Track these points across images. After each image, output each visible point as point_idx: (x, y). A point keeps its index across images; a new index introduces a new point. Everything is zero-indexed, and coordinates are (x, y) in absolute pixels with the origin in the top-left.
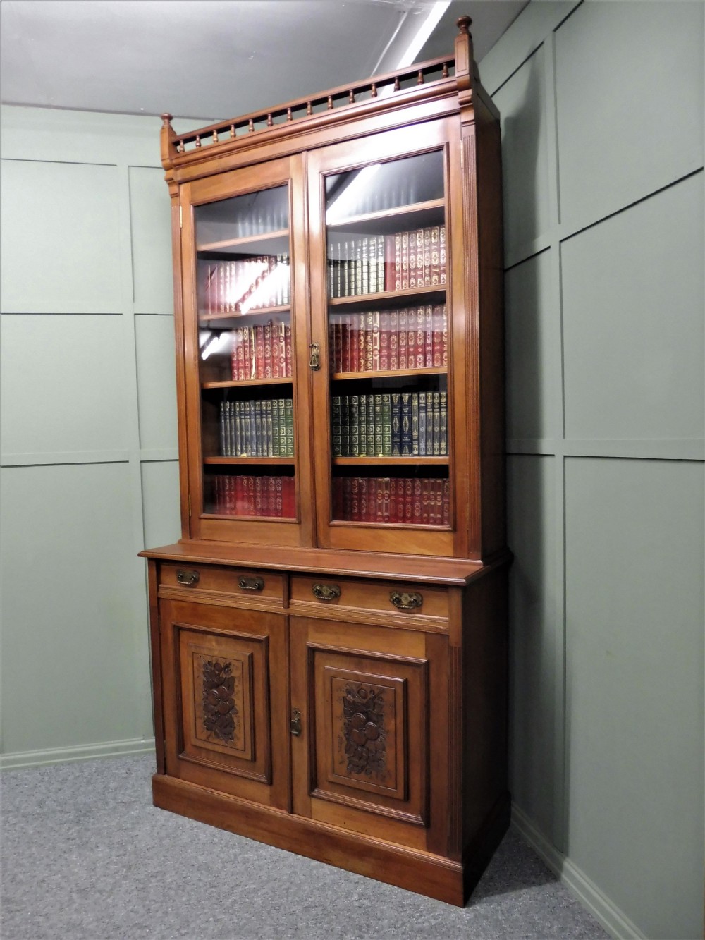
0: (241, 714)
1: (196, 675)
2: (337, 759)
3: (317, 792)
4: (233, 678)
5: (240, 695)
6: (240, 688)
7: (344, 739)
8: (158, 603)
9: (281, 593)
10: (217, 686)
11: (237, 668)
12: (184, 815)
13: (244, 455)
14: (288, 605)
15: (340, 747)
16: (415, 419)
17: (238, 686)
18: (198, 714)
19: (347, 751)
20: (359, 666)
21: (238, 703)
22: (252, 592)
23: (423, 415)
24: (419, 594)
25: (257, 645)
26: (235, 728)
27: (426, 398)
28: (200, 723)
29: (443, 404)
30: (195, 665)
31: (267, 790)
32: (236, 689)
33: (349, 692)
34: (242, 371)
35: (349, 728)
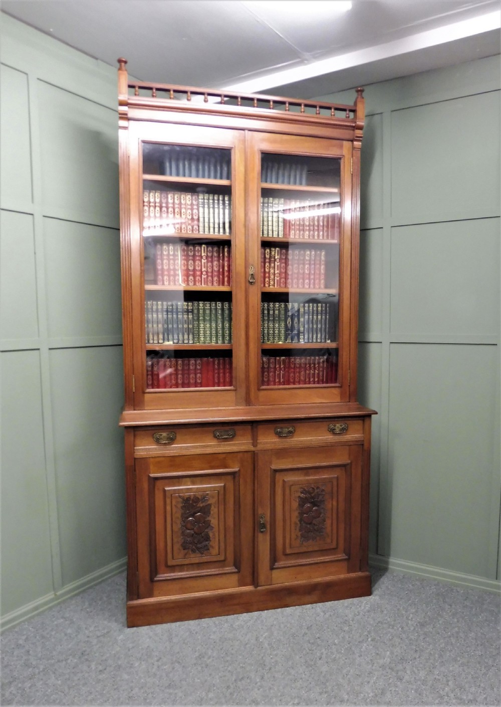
0: (216, 529)
1: (174, 510)
2: (294, 536)
3: (277, 565)
4: (210, 505)
5: (216, 516)
6: (216, 510)
7: (298, 523)
8: (135, 462)
9: (250, 437)
10: (193, 515)
11: (213, 497)
12: (161, 623)
13: (167, 343)
14: (255, 444)
15: (296, 529)
16: (302, 319)
17: (214, 510)
18: (175, 540)
19: (300, 530)
20: (307, 474)
21: (214, 522)
22: (226, 440)
23: (306, 317)
24: (346, 424)
25: (230, 478)
26: (210, 541)
27: (309, 307)
28: (177, 546)
29: (320, 311)
30: (174, 503)
31: (235, 578)
32: (212, 512)
33: (302, 493)
34: (166, 278)
35: (301, 514)
